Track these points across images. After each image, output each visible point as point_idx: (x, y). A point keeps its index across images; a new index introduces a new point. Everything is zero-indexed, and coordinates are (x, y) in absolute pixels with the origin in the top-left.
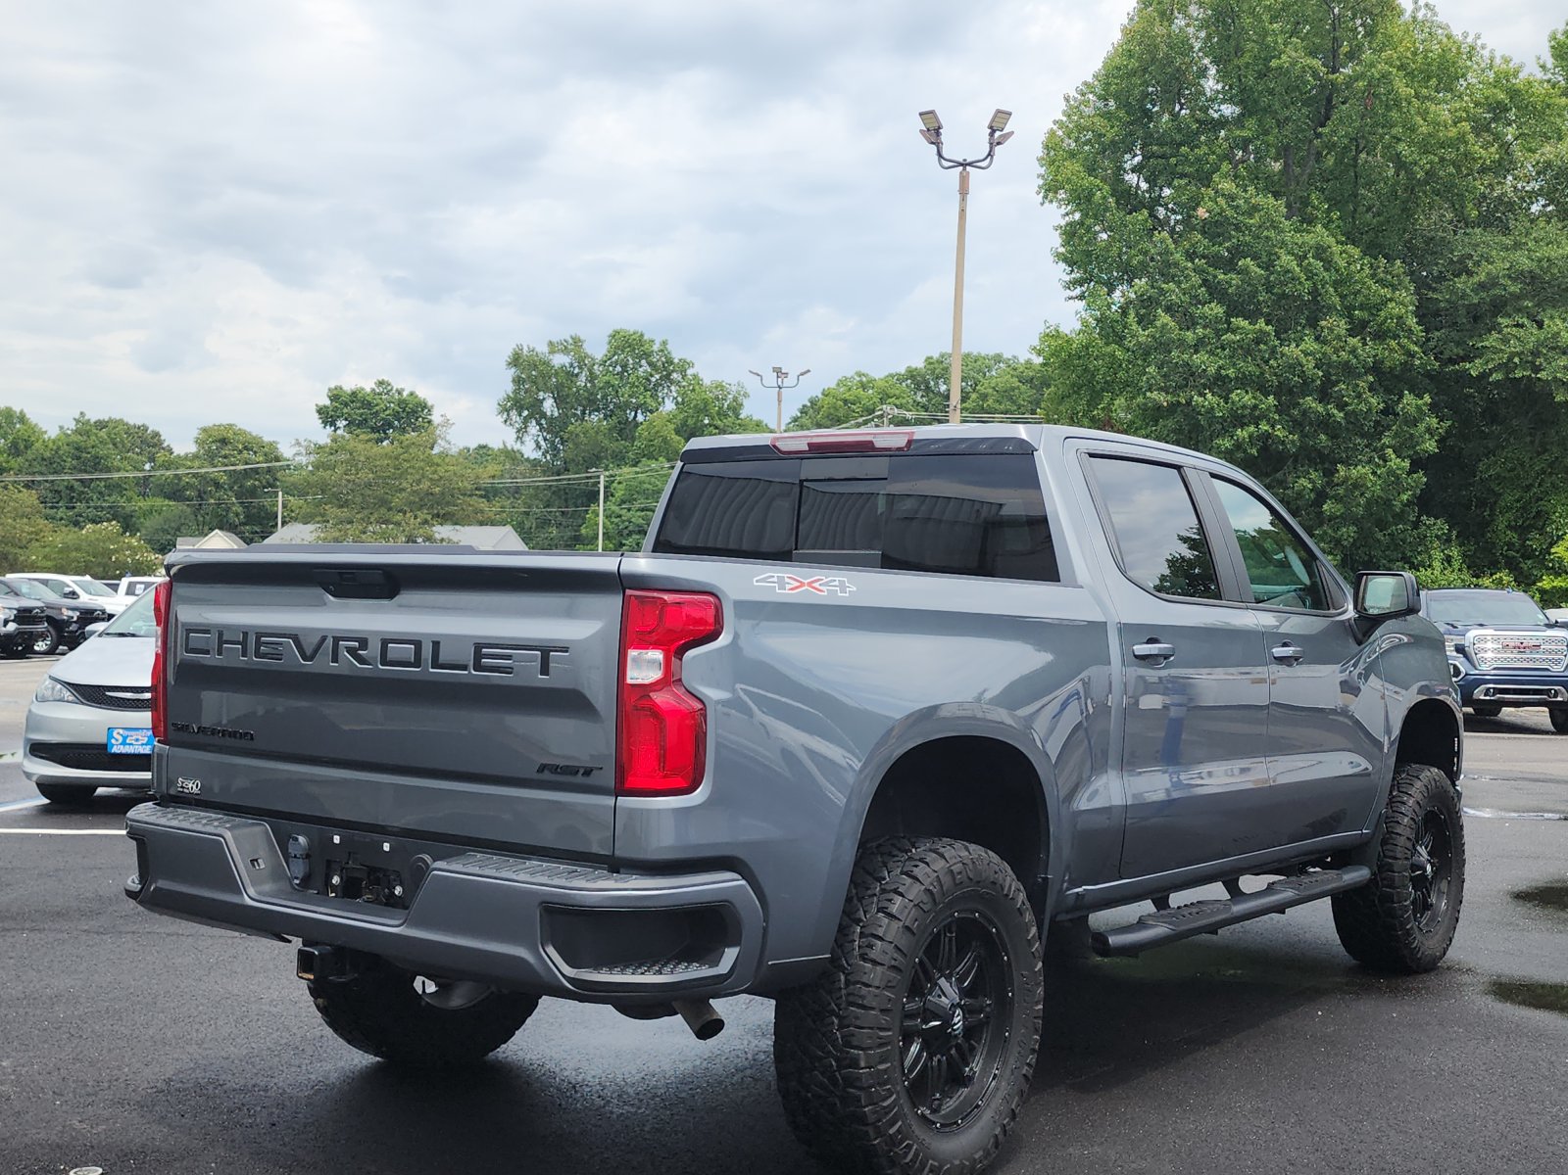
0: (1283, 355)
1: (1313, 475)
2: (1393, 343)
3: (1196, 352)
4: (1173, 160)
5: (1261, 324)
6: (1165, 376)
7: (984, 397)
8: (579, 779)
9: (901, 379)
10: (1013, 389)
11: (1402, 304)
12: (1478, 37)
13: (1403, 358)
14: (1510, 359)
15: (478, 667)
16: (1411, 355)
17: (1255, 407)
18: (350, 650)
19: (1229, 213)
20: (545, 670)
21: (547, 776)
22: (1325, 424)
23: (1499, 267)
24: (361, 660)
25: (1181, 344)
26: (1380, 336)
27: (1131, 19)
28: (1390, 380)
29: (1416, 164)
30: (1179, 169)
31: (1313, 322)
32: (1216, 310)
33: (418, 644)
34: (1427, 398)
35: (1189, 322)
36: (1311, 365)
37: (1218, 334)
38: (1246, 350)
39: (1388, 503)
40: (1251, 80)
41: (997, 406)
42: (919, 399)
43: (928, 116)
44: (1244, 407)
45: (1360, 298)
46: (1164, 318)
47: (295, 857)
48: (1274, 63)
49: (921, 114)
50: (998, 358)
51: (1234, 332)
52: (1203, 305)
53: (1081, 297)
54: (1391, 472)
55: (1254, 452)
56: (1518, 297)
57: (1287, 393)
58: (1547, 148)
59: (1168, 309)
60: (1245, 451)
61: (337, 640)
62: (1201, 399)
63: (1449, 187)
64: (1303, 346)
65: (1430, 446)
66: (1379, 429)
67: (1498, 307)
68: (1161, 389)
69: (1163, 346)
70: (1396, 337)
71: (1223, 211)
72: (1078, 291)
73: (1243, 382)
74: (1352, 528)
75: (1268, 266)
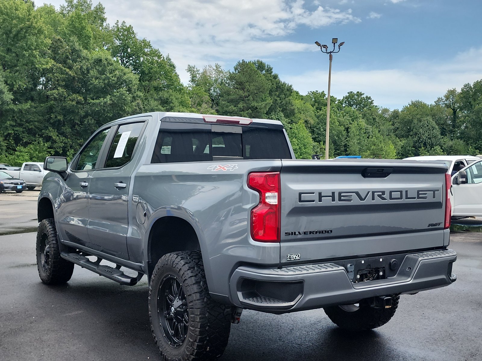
8: (437, 227)
15: (419, 198)
18: (379, 195)
20: (434, 197)
21: (430, 227)
24: (384, 199)
33: (401, 192)
47: (351, 272)
61: (373, 193)
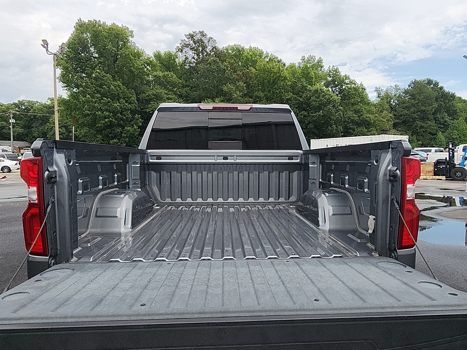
0: (113, 105)
1: (120, 129)
2: (133, 105)
3: (95, 103)
4: (86, 64)
5: (109, 99)
6: (89, 108)
7: (35, 110)
9: (12, 105)
10: (42, 109)
11: (134, 98)
12: (144, 50)
13: (135, 108)
14: (153, 109)
16: (136, 107)
17: (108, 115)
19: (100, 76)
22: (122, 119)
23: (150, 93)
25: (92, 102)
26: (130, 103)
27: (74, 32)
28: (133, 112)
29: (135, 72)
30: (87, 66)
31: (118, 100)
32: (98, 95)
34: (140, 116)
35: (93, 97)
36: (119, 108)
37: (100, 100)
38: (105, 104)
39: (134, 134)
40: (102, 50)
41: (38, 112)
42: (17, 109)
43: (44, 41)
44: (106, 115)
45: (126, 96)
46: (88, 96)
48: (107, 47)
49: (42, 40)
50: (37, 102)
51: (103, 100)
52: (96, 94)
53: (66, 90)
54: (135, 129)
55: (109, 124)
56: (153, 98)
57: (115, 113)
58: (155, 73)
59: (89, 94)
60: (107, 123)
62: (97, 113)
63: (141, 77)
64: (117, 104)
65: (141, 124)
66: (131, 121)
67: (150, 100)
68: (88, 111)
69: (88, 102)
70: (133, 104)
71: (98, 75)
72: (65, 88)
73: (106, 110)
74: (128, 139)
75: (109, 88)
